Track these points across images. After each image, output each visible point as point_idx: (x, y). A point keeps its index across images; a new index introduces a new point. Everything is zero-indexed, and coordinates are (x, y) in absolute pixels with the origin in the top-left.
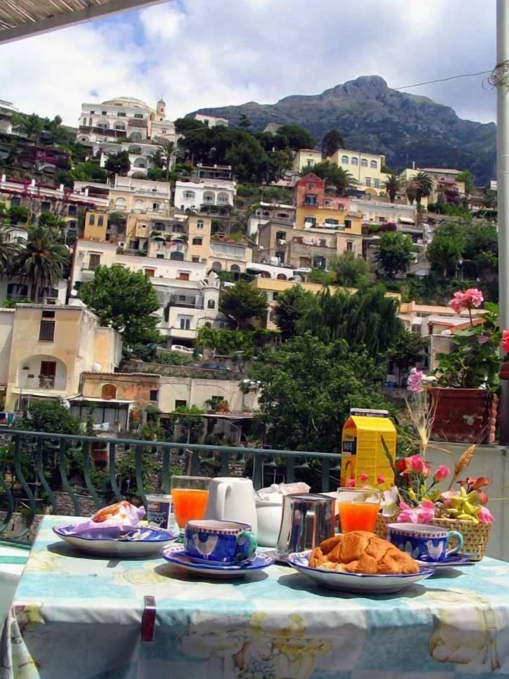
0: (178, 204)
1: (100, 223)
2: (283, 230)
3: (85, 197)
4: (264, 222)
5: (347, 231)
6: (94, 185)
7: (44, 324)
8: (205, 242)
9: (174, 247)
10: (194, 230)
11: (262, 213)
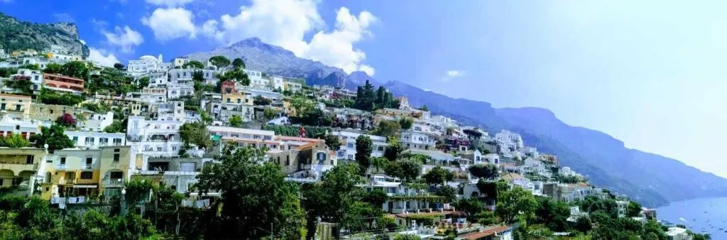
0: (169, 97)
1: (138, 108)
2: (217, 104)
3: (132, 99)
4: (207, 102)
5: (246, 104)
6: (135, 93)
7: (115, 155)
8: (182, 111)
9: (168, 115)
10: (177, 107)
11: (207, 98)
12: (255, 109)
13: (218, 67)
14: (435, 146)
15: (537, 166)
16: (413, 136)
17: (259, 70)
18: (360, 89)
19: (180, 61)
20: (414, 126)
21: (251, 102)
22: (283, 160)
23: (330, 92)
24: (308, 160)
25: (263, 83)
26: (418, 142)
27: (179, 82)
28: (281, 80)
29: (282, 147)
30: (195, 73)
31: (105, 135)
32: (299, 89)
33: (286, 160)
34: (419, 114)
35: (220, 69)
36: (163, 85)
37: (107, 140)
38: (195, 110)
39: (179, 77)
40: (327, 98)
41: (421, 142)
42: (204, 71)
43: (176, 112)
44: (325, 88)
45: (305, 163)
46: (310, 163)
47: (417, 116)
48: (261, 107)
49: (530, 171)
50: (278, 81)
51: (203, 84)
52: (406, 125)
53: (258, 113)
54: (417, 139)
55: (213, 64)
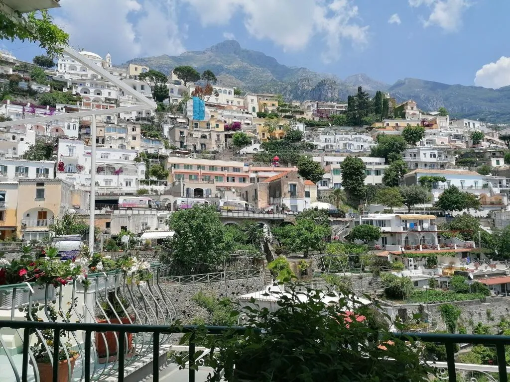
0: (121, 117)
1: (74, 128)
2: (182, 130)
3: (64, 113)
4: (171, 126)
5: (217, 129)
6: (68, 106)
7: (38, 191)
8: (138, 138)
9: (120, 142)
10: (130, 133)
11: (170, 121)
12: (226, 136)
13: (186, 82)
14: (454, 163)
16: (422, 152)
17: (232, 87)
18: (350, 99)
19: (136, 69)
21: (221, 127)
22: (252, 194)
23: (312, 108)
24: (278, 193)
25: (235, 103)
26: (429, 159)
28: (255, 98)
29: (252, 180)
30: (156, 87)
31: (24, 163)
32: (274, 108)
33: (254, 194)
34: (432, 120)
35: (188, 84)
36: (113, 100)
37: (27, 170)
38: (156, 136)
40: (308, 116)
41: (433, 160)
42: (167, 85)
43: (130, 138)
44: (307, 103)
45: (275, 197)
46: (280, 196)
47: (428, 125)
48: (231, 132)
50: (252, 101)
51: (166, 102)
53: (229, 140)
54: (428, 156)
55: (179, 77)
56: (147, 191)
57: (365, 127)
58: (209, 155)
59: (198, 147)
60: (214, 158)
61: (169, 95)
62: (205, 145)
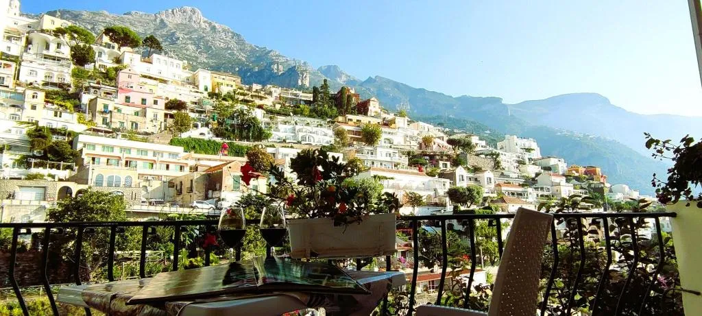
2: (106, 103)
4: (92, 97)
5: (154, 106)
8: (39, 108)
9: (12, 110)
10: (29, 100)
11: (92, 90)
12: (166, 115)
13: (121, 46)
14: (407, 164)
15: (559, 184)
16: (379, 152)
18: (316, 90)
19: (53, 22)
20: (383, 137)
21: (162, 104)
22: (187, 185)
23: (275, 95)
26: (385, 158)
27: (46, 57)
28: (210, 75)
30: (78, 48)
32: (231, 89)
33: (189, 186)
34: (391, 121)
35: (124, 49)
39: (47, 48)
40: (268, 102)
41: (388, 159)
42: (94, 47)
43: (27, 106)
44: (269, 88)
45: (214, 190)
47: (387, 124)
48: (174, 112)
49: (546, 193)
50: (205, 77)
51: (89, 67)
52: (369, 137)
53: (169, 120)
54: (384, 154)
55: (111, 39)
56: (43, 176)
57: (328, 120)
58: (141, 136)
59: (128, 126)
60: (146, 141)
61: (95, 59)
62: (137, 124)
